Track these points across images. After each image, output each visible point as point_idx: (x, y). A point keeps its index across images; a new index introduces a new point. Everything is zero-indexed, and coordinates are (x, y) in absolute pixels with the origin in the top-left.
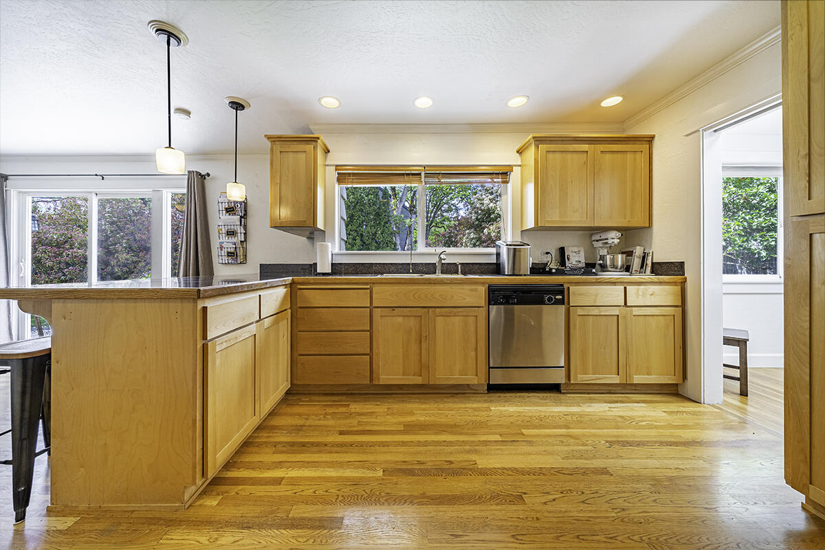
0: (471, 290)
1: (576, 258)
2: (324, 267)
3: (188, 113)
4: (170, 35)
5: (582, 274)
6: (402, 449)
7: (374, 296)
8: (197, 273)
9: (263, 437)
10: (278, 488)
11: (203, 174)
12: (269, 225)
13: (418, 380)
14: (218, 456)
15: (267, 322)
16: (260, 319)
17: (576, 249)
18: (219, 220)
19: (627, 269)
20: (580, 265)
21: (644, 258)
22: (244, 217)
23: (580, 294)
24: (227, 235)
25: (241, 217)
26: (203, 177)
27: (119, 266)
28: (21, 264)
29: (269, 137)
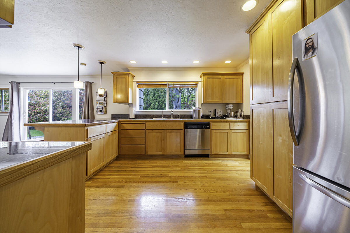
0: (179, 124)
1: (220, 113)
2: (132, 116)
3: (85, 65)
4: (79, 47)
5: (220, 119)
6: (149, 172)
7: (146, 126)
8: (89, 118)
9: (107, 169)
10: (108, 180)
11: (91, 82)
12: (113, 102)
13: (161, 153)
14: (91, 171)
15: (109, 134)
16: (106, 133)
17: (220, 110)
18: (97, 99)
19: (235, 117)
20: (221, 115)
21: (241, 113)
22: (106, 97)
23: (215, 125)
24: (100, 104)
25: (105, 98)
26: (91, 84)
27: (58, 113)
28: (24, 114)
29: (112, 73)
